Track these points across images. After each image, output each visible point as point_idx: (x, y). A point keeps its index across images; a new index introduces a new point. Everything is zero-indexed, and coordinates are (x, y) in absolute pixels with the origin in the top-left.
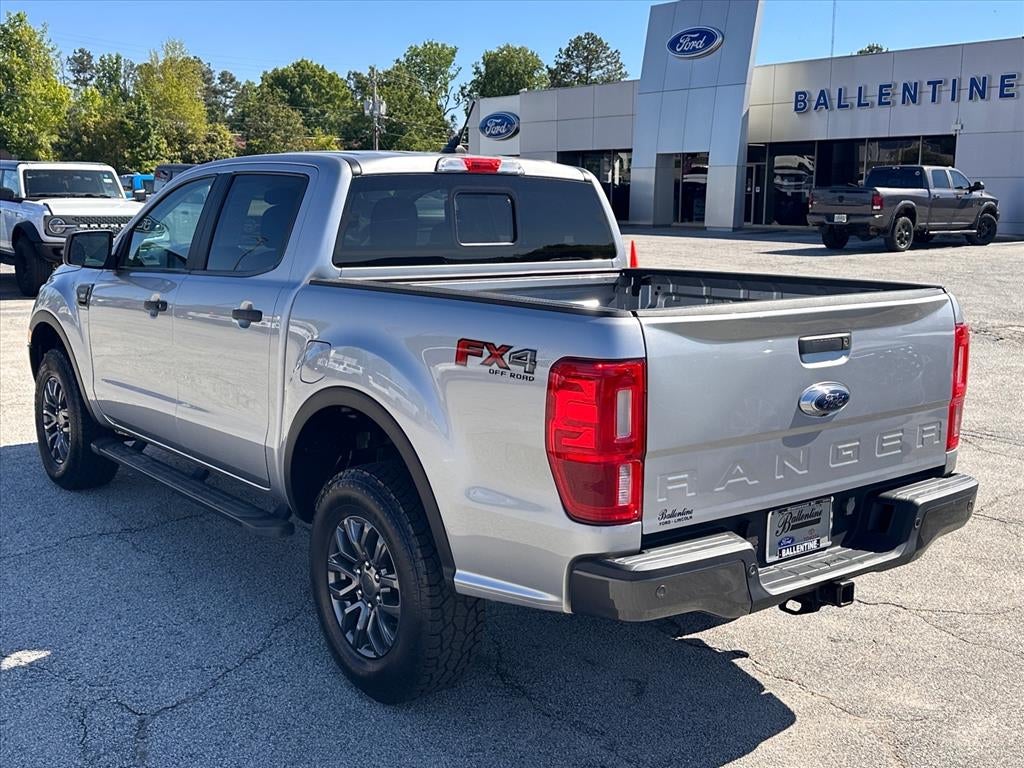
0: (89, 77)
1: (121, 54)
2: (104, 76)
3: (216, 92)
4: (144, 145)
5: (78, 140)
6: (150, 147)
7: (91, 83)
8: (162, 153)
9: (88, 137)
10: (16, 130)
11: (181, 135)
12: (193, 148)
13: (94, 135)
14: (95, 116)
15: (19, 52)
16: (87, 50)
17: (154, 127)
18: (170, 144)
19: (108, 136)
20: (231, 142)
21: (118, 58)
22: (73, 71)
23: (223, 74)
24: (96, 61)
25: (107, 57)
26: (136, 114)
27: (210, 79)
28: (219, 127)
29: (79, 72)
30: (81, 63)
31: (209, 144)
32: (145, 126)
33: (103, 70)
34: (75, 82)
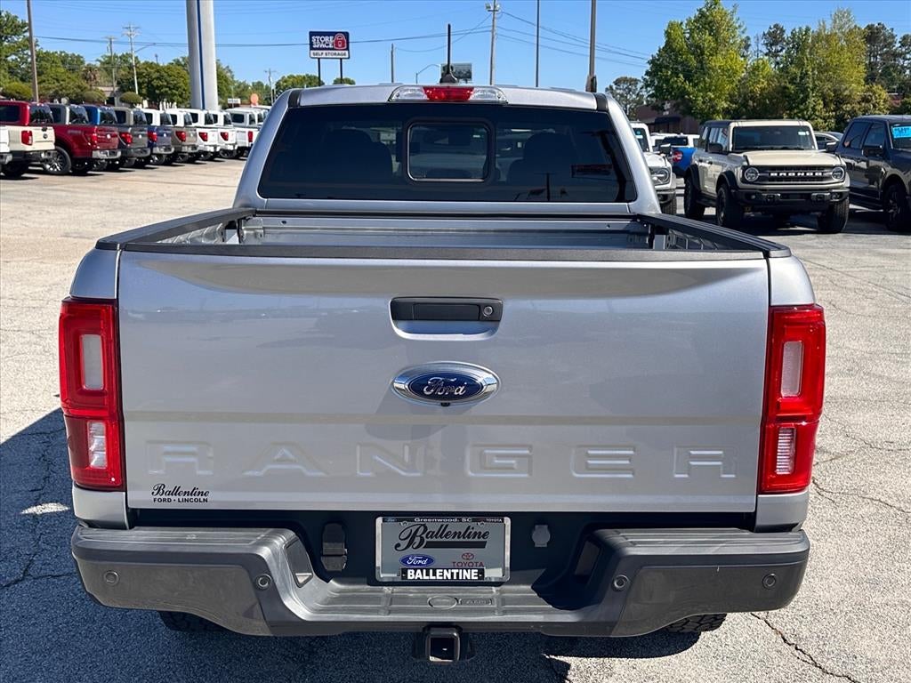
0: (779, 49)
1: (810, 26)
2: (794, 46)
3: (896, 55)
4: (802, 107)
5: (745, 105)
6: (807, 109)
7: (781, 54)
8: (817, 113)
9: (754, 102)
10: (700, 98)
11: (837, 96)
12: (847, 107)
13: (759, 100)
14: (763, 83)
15: (711, 31)
16: (781, 25)
17: (812, 90)
18: (825, 105)
19: (770, 100)
20: (885, 101)
21: (808, 29)
22: (767, 44)
23: (905, 38)
24: (787, 35)
25: (797, 30)
26: (798, 79)
27: (890, 44)
28: (875, 88)
29: (771, 45)
30: (774, 37)
31: (863, 104)
32: (804, 90)
33: (793, 42)
34: (766, 54)
